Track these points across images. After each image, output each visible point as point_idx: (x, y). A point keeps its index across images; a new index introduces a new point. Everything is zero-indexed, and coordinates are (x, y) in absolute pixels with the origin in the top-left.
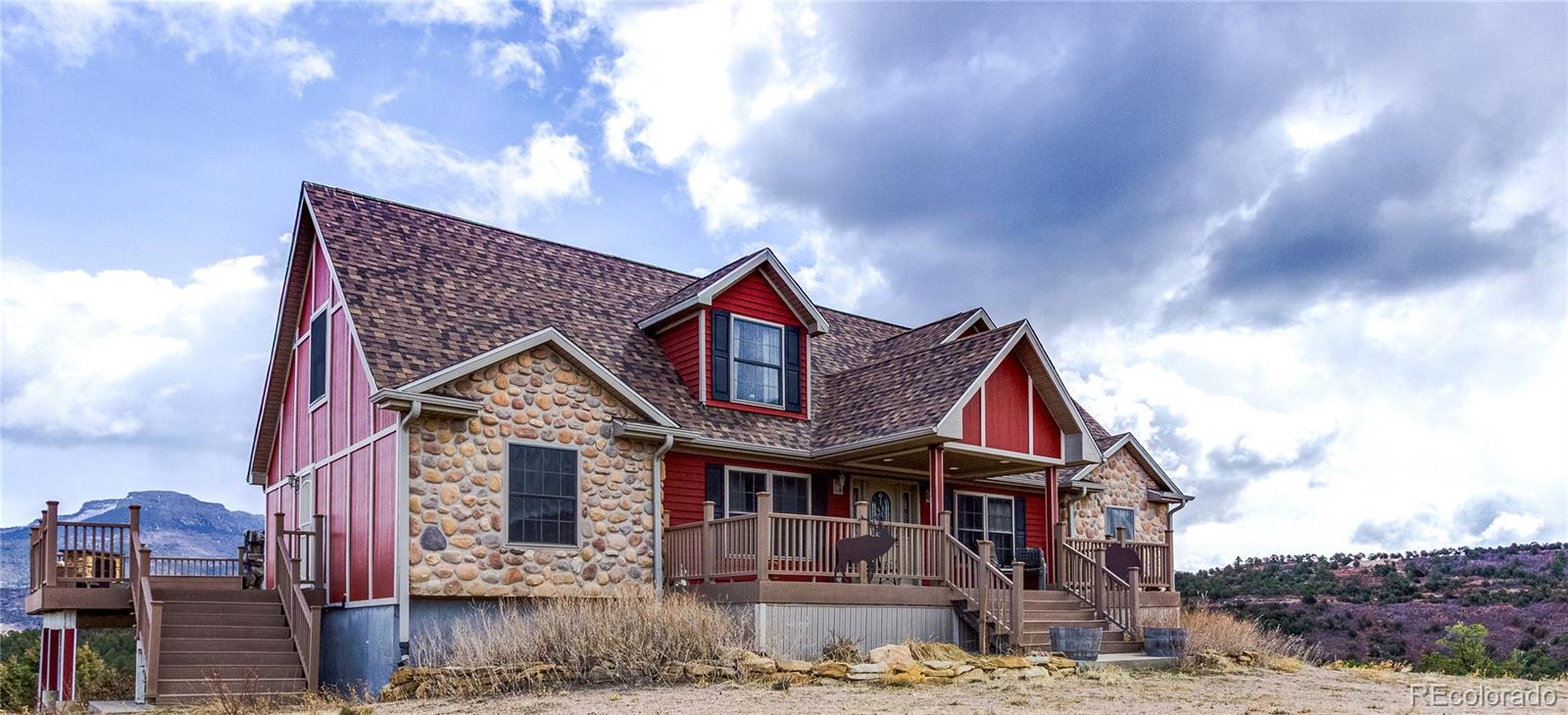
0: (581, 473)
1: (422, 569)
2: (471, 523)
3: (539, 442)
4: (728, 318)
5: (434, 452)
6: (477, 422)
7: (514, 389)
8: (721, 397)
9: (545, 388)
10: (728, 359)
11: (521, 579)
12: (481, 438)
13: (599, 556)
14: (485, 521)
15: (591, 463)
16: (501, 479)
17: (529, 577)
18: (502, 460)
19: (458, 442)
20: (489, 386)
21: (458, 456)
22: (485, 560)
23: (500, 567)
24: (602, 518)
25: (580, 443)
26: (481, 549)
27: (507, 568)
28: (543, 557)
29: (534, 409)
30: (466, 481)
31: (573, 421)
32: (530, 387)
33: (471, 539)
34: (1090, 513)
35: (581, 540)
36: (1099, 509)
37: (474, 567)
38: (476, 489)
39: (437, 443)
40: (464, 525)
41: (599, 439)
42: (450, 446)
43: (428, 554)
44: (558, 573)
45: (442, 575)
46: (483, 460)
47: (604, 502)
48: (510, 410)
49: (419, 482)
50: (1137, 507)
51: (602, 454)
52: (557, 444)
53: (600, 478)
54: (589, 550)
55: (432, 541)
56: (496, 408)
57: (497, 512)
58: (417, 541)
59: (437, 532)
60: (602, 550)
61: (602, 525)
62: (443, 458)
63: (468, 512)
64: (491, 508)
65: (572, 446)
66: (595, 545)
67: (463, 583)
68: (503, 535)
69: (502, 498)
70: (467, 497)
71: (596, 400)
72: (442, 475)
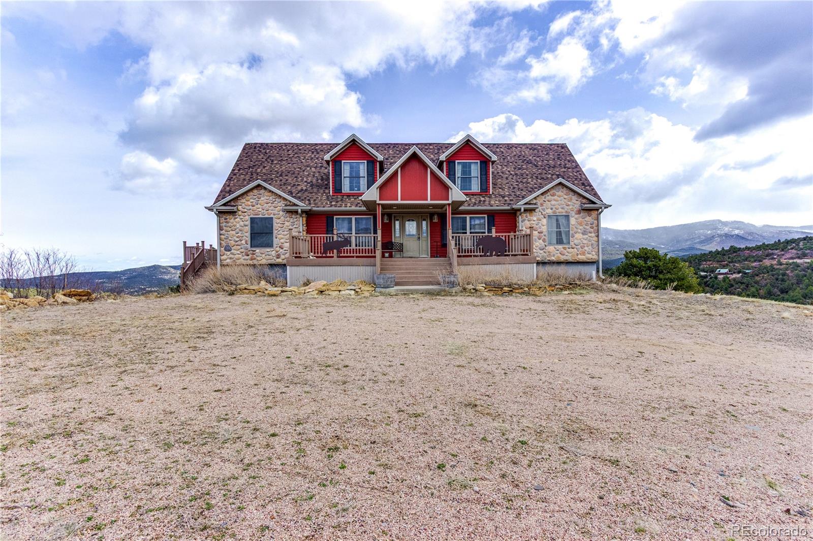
0: (275, 224)
1: (224, 257)
2: (239, 243)
3: (260, 216)
4: (341, 163)
5: (227, 222)
6: (240, 213)
7: (252, 200)
8: (338, 191)
9: (262, 199)
10: (341, 177)
11: (255, 259)
12: (242, 217)
13: (281, 250)
14: (243, 242)
15: (278, 221)
16: (248, 228)
17: (258, 258)
18: (248, 223)
19: (235, 219)
20: (243, 201)
21: (235, 223)
22: (244, 254)
23: (248, 255)
24: (282, 238)
25: (274, 215)
26: (242, 250)
27: (250, 256)
28: (262, 252)
29: (259, 206)
30: (237, 230)
31: (272, 208)
32: (257, 199)
33: (239, 247)
34: (535, 219)
35: (275, 246)
36: (542, 216)
37: (240, 256)
38: (240, 232)
39: (228, 220)
40: (236, 243)
41: (281, 213)
42: (232, 220)
43: (226, 252)
44: (267, 256)
45: (231, 258)
46: (242, 223)
47: (283, 233)
48: (251, 207)
49: (223, 232)
50: (573, 214)
51: (282, 218)
52: (266, 216)
53: (282, 226)
54: (278, 249)
55: (228, 249)
56: (246, 207)
57: (247, 239)
58: (223, 249)
59: (228, 246)
60: (282, 249)
61: (282, 241)
62: (230, 224)
63: (237, 239)
64: (245, 237)
65: (272, 216)
66: (280, 247)
67: (237, 261)
68: (249, 246)
69: (248, 234)
70: (237, 235)
71: (279, 200)
72: (230, 229)
